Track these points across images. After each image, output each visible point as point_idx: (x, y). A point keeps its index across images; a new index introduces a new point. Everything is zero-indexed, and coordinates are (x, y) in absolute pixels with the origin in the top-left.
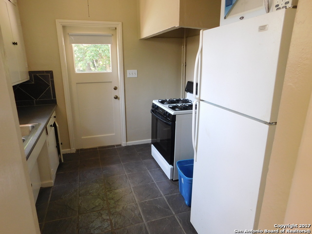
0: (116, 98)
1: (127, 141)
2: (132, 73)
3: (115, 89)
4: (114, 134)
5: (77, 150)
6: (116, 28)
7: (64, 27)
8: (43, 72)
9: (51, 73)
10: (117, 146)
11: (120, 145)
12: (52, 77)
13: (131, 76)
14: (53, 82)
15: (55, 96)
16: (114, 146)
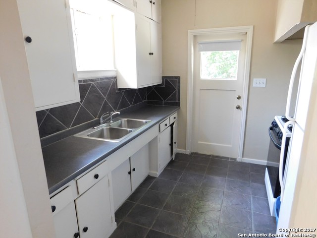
0: (238, 108)
1: (243, 157)
2: (259, 82)
3: (239, 98)
4: (231, 146)
5: (192, 153)
6: (246, 33)
7: (195, 37)
8: (172, 77)
9: (178, 78)
10: (231, 159)
11: (235, 159)
12: (179, 82)
13: (258, 85)
14: (179, 86)
15: (179, 100)
16: (228, 158)
